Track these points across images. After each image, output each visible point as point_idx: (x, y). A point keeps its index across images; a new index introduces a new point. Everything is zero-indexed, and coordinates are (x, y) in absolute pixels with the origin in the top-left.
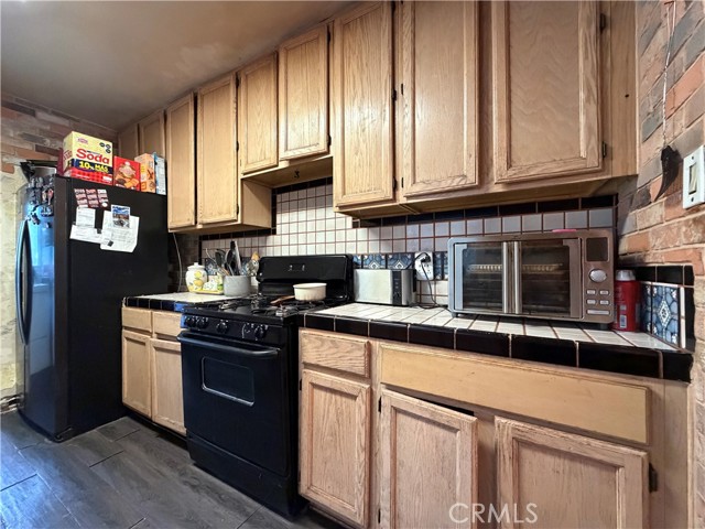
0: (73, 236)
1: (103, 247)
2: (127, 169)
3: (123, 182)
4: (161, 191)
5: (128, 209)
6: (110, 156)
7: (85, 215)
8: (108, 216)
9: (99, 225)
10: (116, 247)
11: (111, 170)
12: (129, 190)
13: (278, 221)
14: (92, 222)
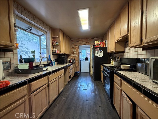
0: (95, 55)
1: (99, 56)
2: (102, 44)
3: (101, 46)
4: (106, 46)
5: (102, 50)
6: (99, 43)
7: (96, 52)
8: (99, 52)
9: (98, 53)
10: (100, 56)
11: (100, 45)
12: (102, 47)
13: (126, 50)
14: (97, 53)
